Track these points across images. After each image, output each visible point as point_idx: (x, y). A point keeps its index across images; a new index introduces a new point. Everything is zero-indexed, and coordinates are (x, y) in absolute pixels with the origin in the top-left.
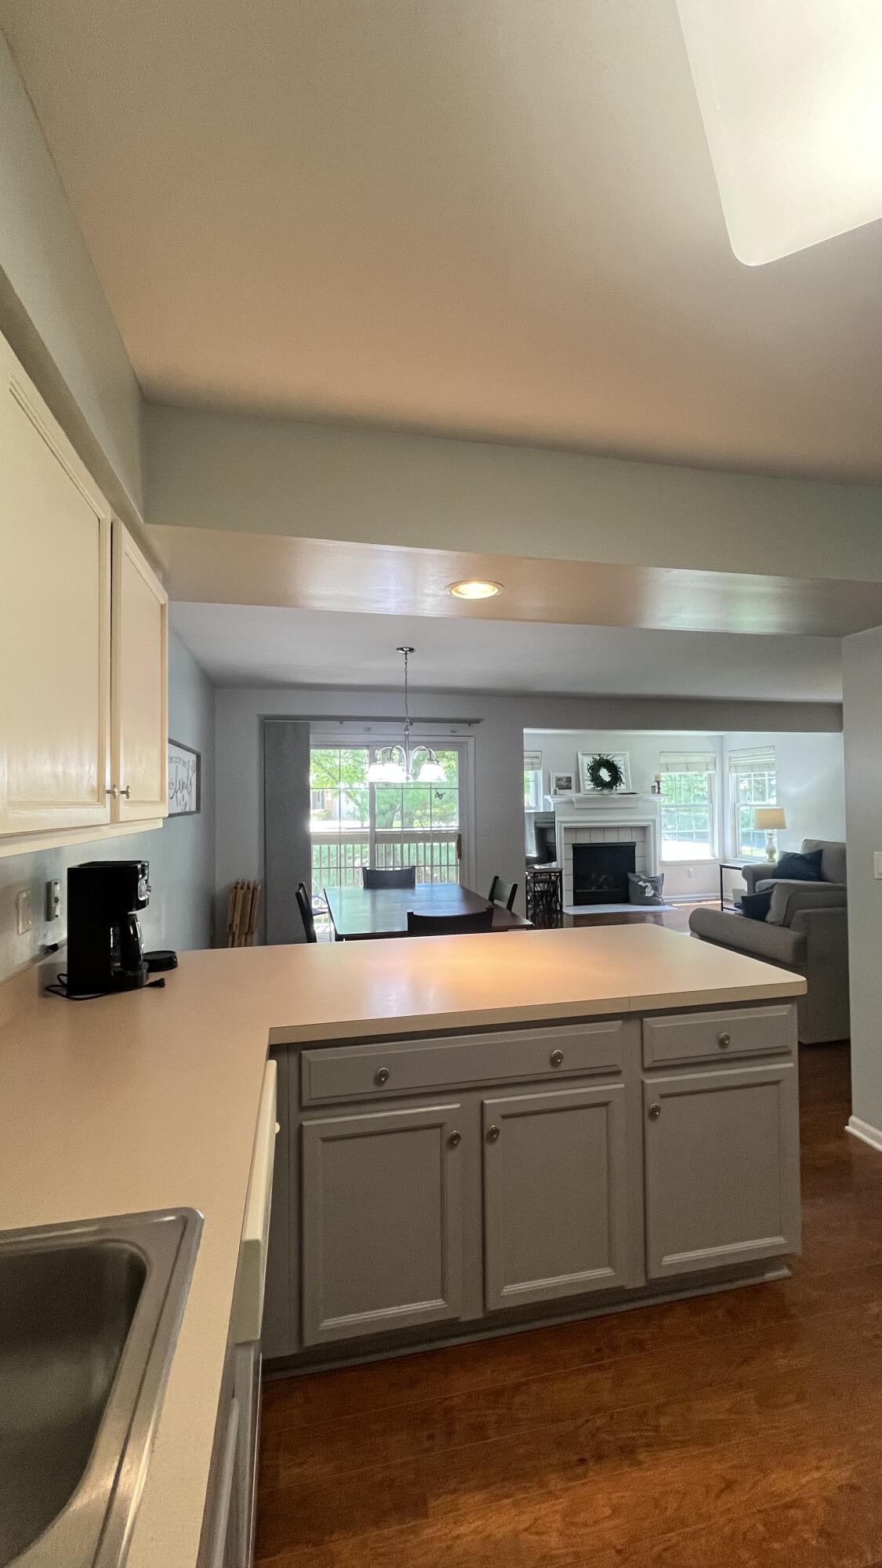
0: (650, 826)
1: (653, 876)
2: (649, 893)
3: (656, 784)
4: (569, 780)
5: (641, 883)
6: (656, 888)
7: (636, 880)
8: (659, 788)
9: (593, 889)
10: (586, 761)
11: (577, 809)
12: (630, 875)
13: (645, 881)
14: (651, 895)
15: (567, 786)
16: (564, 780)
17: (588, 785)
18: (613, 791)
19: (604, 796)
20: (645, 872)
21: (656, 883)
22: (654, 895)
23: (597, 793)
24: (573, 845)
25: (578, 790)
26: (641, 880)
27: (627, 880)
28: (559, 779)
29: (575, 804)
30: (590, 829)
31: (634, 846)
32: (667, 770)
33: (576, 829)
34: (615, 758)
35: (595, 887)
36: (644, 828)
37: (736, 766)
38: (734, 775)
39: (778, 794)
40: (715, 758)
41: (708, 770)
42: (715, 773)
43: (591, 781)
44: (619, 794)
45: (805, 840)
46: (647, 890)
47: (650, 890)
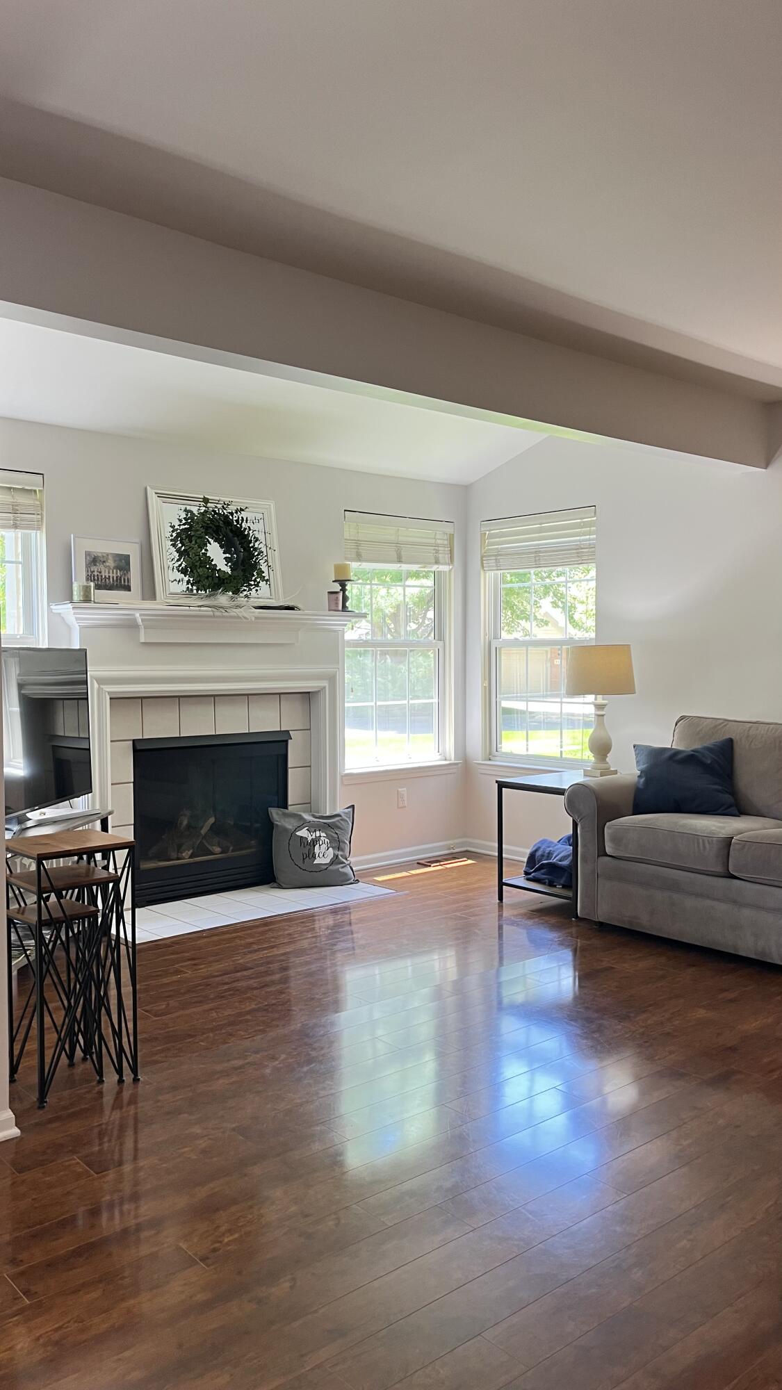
0: (325, 688)
1: (328, 814)
2: (324, 855)
3: (337, 587)
4: (123, 563)
5: (303, 833)
6: (337, 844)
7: (289, 824)
8: (345, 599)
9: (186, 857)
10: (168, 517)
11: (145, 644)
12: (275, 813)
13: (313, 828)
14: (327, 861)
15: (119, 579)
16: (111, 563)
17: (172, 581)
18: (241, 599)
19: (217, 613)
20: (308, 804)
21: (336, 829)
22: (335, 860)
23: (198, 604)
24: (134, 741)
25: (150, 592)
26: (303, 824)
27: (270, 825)
28: (94, 560)
29: (142, 631)
30: (179, 698)
31: (286, 742)
32: (359, 558)
33: (142, 699)
34: (244, 514)
35: (190, 852)
36: (308, 697)
37: (498, 555)
38: (491, 575)
39: (601, 617)
40: (451, 537)
41: (437, 562)
42: (450, 571)
43: (184, 572)
44: (256, 608)
45: (682, 718)
46: (317, 846)
47: (324, 846)
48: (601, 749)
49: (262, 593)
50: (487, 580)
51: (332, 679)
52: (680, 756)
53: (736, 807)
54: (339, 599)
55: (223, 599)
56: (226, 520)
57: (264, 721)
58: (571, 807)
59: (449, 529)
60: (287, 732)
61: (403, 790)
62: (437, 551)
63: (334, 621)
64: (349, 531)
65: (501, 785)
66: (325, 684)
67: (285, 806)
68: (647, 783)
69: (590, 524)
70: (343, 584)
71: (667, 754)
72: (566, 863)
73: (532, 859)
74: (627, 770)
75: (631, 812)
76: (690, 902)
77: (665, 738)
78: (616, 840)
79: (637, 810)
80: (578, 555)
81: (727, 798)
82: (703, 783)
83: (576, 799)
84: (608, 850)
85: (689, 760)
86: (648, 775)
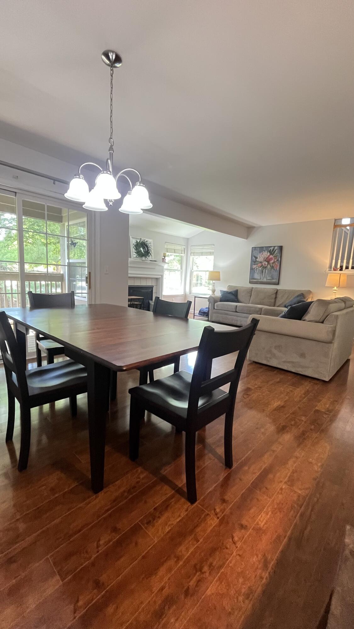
10: (133, 242)
11: (130, 267)
17: (134, 255)
18: (146, 259)
19: (143, 261)
23: (139, 259)
25: (130, 257)
31: (153, 288)
32: (167, 252)
36: (157, 279)
37: (194, 253)
38: (192, 257)
39: (215, 266)
40: (185, 249)
41: (182, 253)
42: (184, 256)
43: (136, 253)
45: (229, 286)
48: (214, 291)
49: (150, 258)
51: (162, 276)
52: (228, 292)
53: (238, 301)
54: (164, 260)
55: (144, 258)
56: (144, 243)
57: (149, 283)
58: (209, 301)
59: (185, 247)
60: (153, 286)
61: (173, 299)
62: (182, 251)
63: (162, 264)
64: (166, 246)
65: (195, 297)
66: (161, 277)
67: (152, 300)
68: (222, 297)
69: (213, 248)
70: (165, 257)
71: (226, 292)
72: (207, 311)
73: (200, 312)
74: (218, 294)
75: (219, 301)
76: (230, 317)
77: (225, 289)
78: (217, 306)
79: (221, 301)
80: (211, 254)
81: (236, 300)
82: (232, 297)
83: (209, 299)
84: (215, 308)
85: (230, 293)
86: (223, 295)
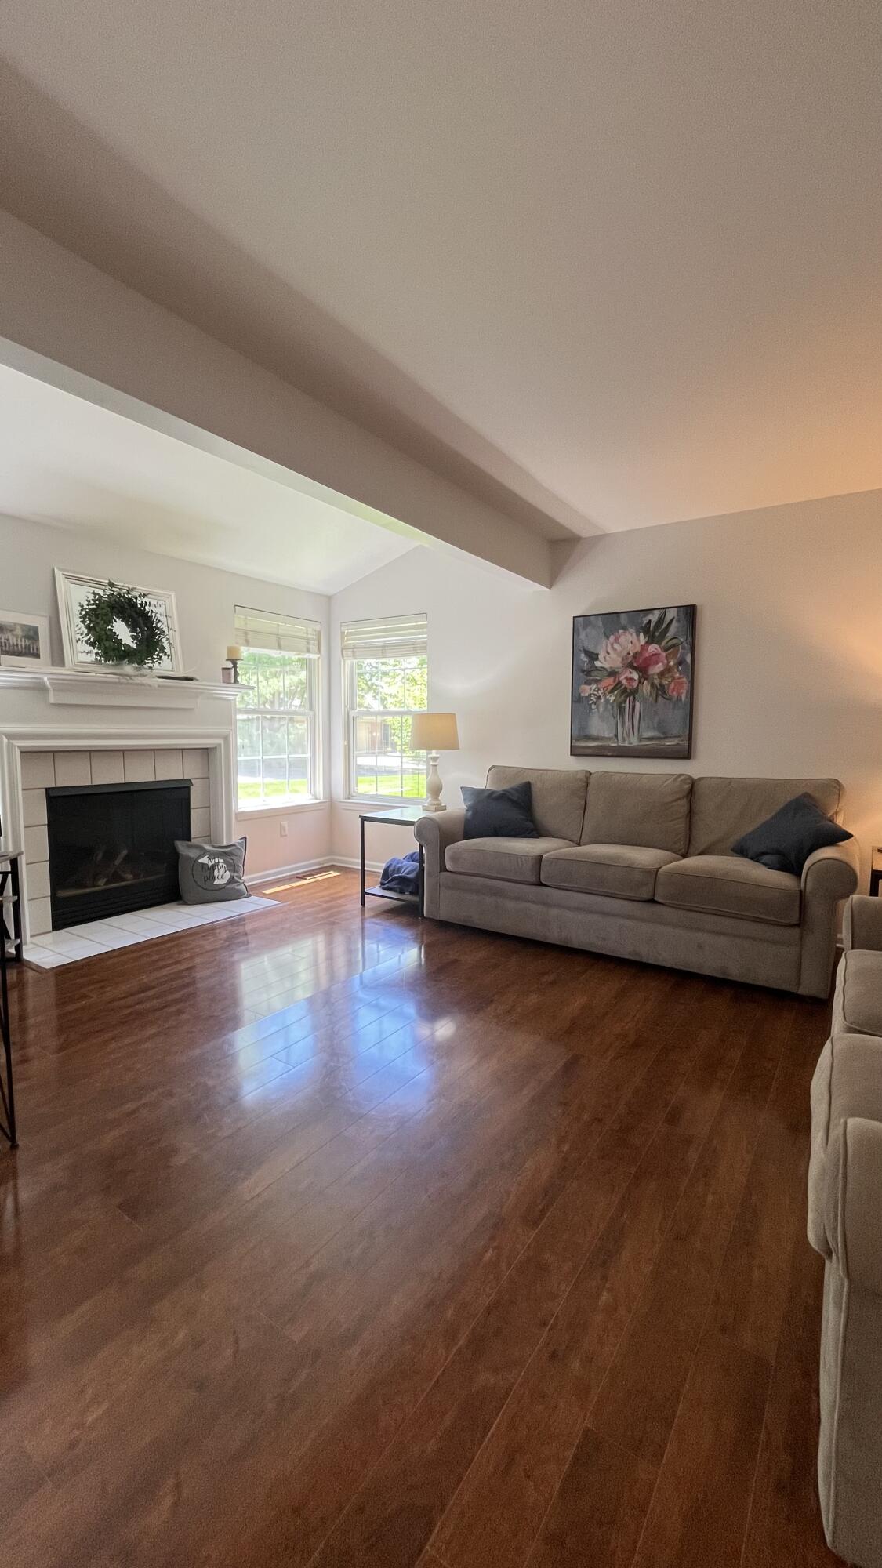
0: (220, 745)
1: (225, 844)
2: (222, 876)
3: (230, 665)
4: (32, 634)
5: (204, 860)
6: (233, 867)
7: (193, 854)
8: (236, 674)
9: (101, 884)
10: (77, 598)
11: (54, 704)
12: (181, 846)
13: (212, 856)
14: (225, 881)
15: (27, 647)
16: (19, 632)
17: (81, 652)
18: (146, 671)
19: (123, 680)
20: (208, 837)
21: (232, 856)
22: (232, 880)
23: (105, 671)
24: (47, 789)
25: (58, 659)
26: (204, 852)
27: (176, 855)
29: (51, 693)
30: (91, 753)
31: (188, 788)
32: (247, 643)
33: (54, 753)
34: (146, 600)
35: (105, 880)
36: (207, 753)
37: (354, 648)
38: (349, 662)
39: (433, 693)
40: (319, 634)
41: (308, 651)
42: (318, 658)
43: (93, 644)
44: (159, 677)
45: (493, 767)
46: (216, 871)
47: (222, 870)
48: (435, 790)
49: (164, 665)
50: (347, 665)
51: (226, 738)
52: (494, 795)
53: (534, 831)
54: (231, 673)
55: (128, 668)
56: (131, 603)
57: (169, 771)
58: (419, 835)
59: (318, 627)
60: (189, 780)
61: (285, 823)
62: (308, 643)
63: (228, 691)
64: (239, 622)
65: (363, 819)
66: (221, 741)
67: (189, 839)
68: (473, 815)
69: (423, 626)
70: (234, 662)
71: (486, 794)
72: (411, 876)
73: (386, 874)
74: (456, 806)
75: (462, 838)
76: (510, 905)
77: (481, 782)
78: (454, 859)
79: (468, 835)
80: (415, 648)
81: (529, 825)
82: (515, 815)
83: (422, 830)
84: (448, 867)
85: (502, 797)
86: (474, 810)
